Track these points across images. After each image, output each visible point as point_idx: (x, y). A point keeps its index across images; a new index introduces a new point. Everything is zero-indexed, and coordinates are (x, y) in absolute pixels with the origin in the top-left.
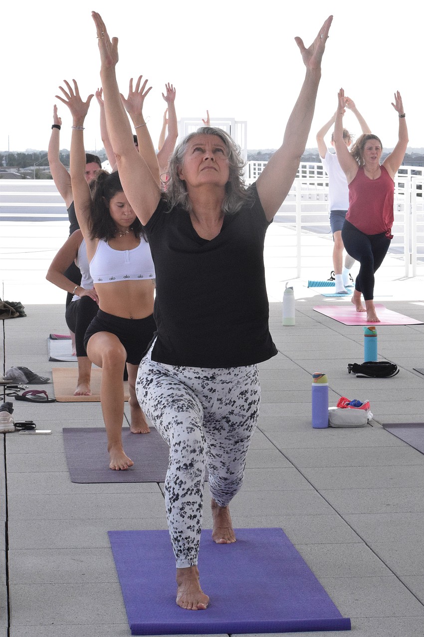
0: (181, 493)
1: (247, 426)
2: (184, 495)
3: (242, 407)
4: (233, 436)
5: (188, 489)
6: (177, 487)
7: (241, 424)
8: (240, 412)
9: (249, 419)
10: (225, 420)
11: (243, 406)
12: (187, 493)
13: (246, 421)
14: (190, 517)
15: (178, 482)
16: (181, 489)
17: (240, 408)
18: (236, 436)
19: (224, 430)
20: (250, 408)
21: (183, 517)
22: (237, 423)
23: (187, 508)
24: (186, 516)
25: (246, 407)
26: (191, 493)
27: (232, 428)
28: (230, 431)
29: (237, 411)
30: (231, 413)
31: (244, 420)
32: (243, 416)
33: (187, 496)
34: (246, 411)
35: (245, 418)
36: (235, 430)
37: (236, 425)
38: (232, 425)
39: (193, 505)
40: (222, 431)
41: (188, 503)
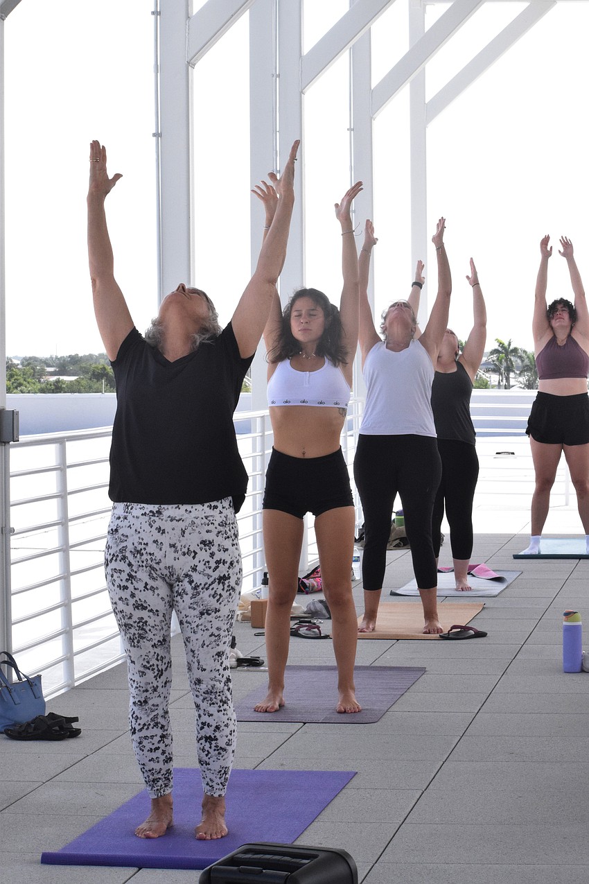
0: (138, 728)
1: (214, 591)
2: (141, 730)
3: (207, 564)
4: (196, 603)
5: (144, 725)
6: (134, 721)
7: (206, 586)
8: (204, 570)
9: (217, 583)
10: (187, 579)
11: (208, 562)
12: (143, 728)
13: (212, 583)
14: (151, 750)
15: (134, 716)
16: (137, 724)
17: (205, 564)
18: (200, 603)
19: (187, 594)
20: (217, 567)
21: (143, 751)
22: (201, 584)
23: (145, 742)
24: (146, 750)
25: (213, 565)
26: (148, 728)
27: (195, 591)
28: (194, 596)
29: (201, 567)
30: (193, 569)
31: (209, 582)
32: (209, 576)
33: (144, 730)
34: (212, 569)
35: (212, 579)
36: (199, 594)
37: (201, 587)
38: (196, 588)
39: (152, 739)
40: (184, 596)
41: (146, 738)
